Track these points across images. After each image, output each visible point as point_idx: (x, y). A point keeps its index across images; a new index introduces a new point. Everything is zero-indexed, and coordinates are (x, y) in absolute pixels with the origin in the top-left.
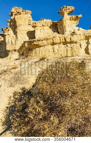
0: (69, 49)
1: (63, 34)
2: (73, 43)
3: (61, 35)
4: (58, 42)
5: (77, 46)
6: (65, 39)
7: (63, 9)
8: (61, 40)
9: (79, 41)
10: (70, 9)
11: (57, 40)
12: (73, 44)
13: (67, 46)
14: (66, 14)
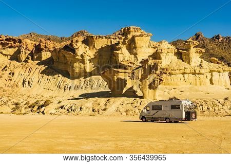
0: (198, 79)
1: (189, 63)
2: (200, 74)
4: (188, 73)
5: (204, 77)
6: (195, 71)
8: (192, 71)
9: (205, 73)
14: (192, 48)
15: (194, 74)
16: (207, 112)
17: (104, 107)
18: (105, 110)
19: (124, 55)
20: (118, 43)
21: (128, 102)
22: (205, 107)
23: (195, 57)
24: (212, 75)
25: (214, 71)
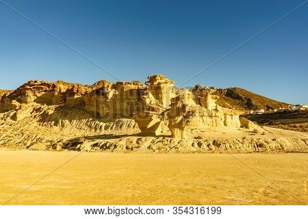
0: (214, 121)
2: (216, 117)
5: (219, 119)
6: (212, 114)
9: (221, 116)
14: (209, 94)
15: (211, 116)
16: (229, 150)
17: (137, 145)
18: (138, 147)
19: (150, 99)
20: (146, 89)
21: (158, 140)
22: (228, 146)
23: (211, 102)
24: (225, 117)
25: (227, 114)
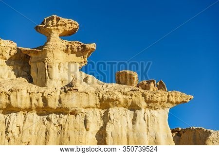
0: (54, 129)
2: (65, 114)
3: (34, 88)
4: (23, 107)
5: (75, 123)
7: (50, 22)
8: (34, 101)
9: (83, 110)
10: (69, 25)
11: (22, 99)
12: (66, 117)
13: (48, 119)
14: (55, 36)
25: (115, 102)
